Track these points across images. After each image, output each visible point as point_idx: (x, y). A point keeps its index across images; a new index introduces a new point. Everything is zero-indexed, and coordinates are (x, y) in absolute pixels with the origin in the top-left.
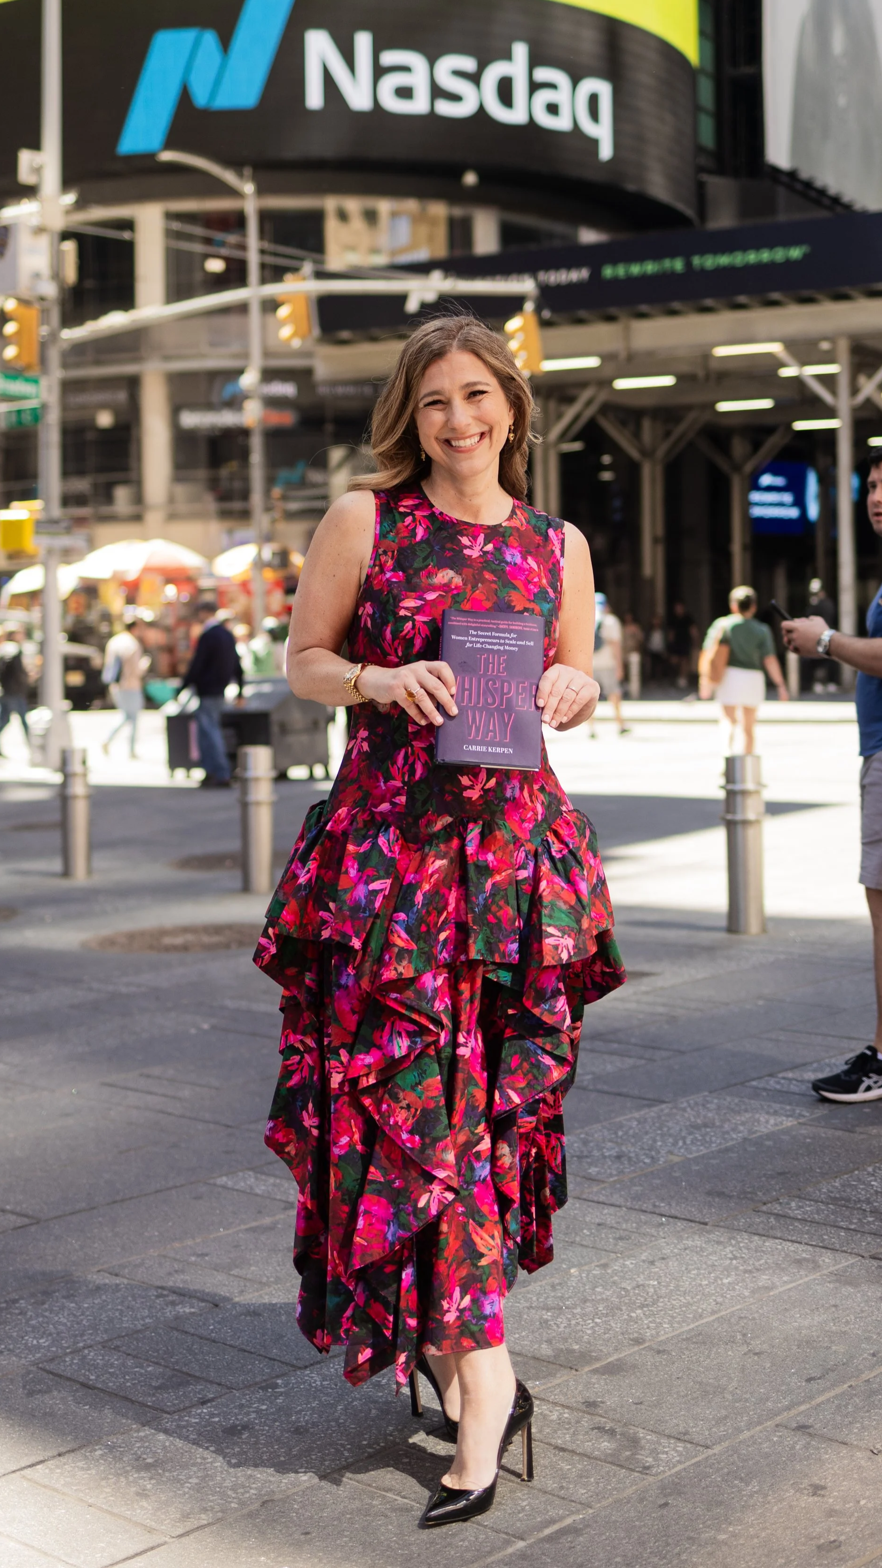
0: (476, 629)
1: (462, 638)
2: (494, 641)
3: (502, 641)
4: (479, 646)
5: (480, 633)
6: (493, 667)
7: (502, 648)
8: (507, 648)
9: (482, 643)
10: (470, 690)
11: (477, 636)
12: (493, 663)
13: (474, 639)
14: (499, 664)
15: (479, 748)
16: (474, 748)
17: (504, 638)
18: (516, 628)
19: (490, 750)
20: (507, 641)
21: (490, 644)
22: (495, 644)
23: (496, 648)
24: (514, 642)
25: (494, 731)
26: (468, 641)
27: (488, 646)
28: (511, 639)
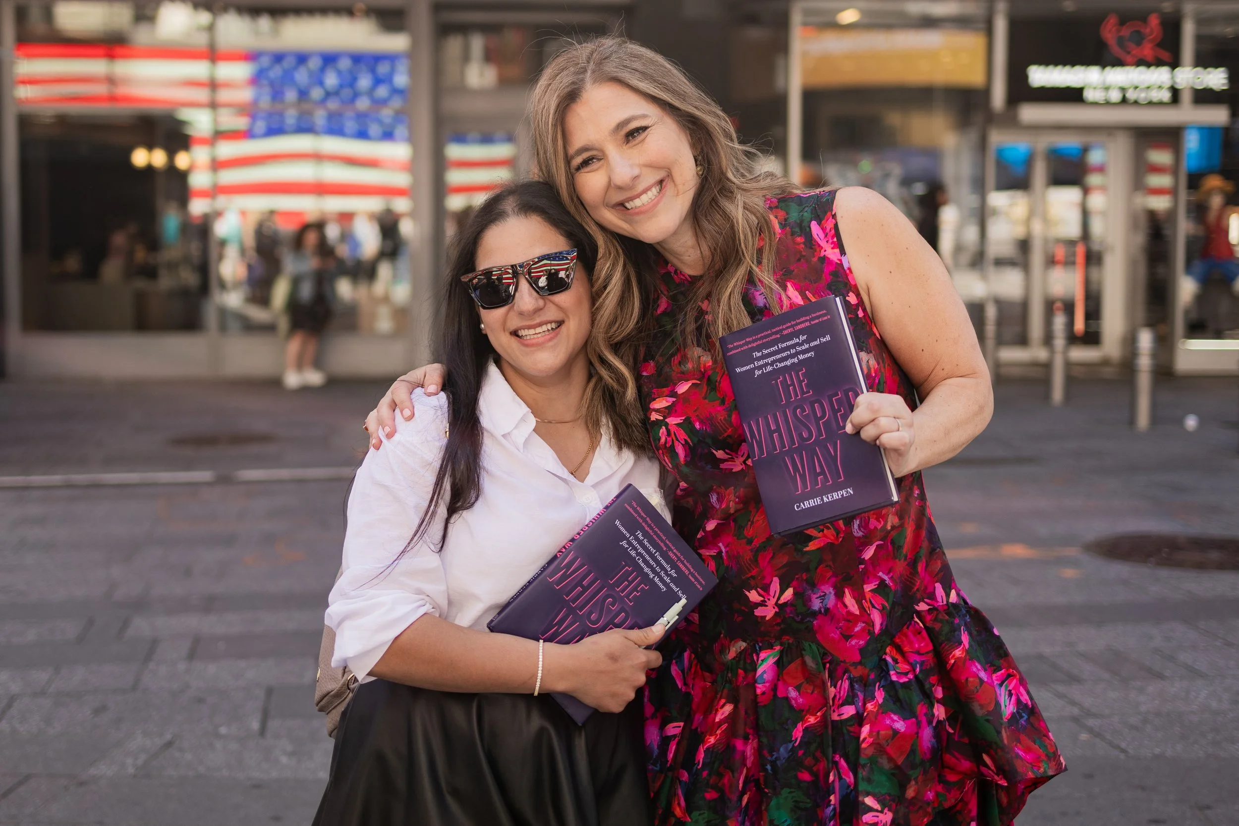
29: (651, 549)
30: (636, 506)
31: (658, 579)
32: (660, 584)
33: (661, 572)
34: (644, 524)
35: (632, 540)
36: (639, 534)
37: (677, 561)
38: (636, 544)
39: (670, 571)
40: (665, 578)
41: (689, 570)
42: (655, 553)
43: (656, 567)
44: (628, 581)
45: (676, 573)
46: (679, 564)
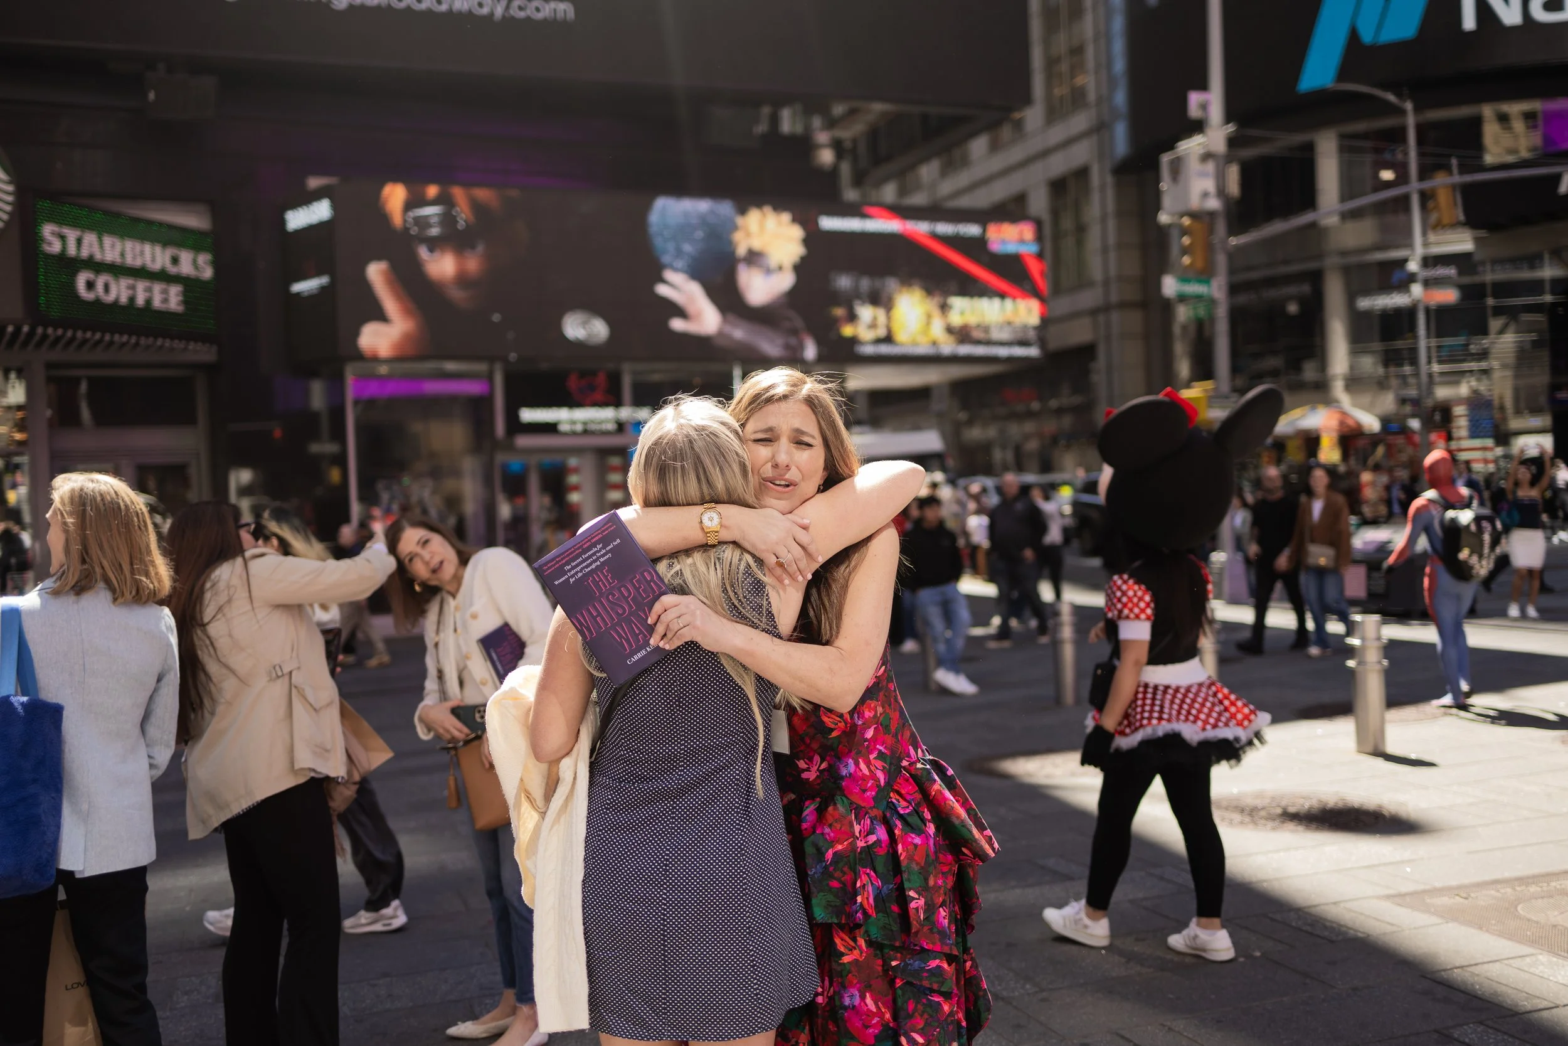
0: (568, 563)
2: (588, 562)
3: (594, 558)
4: (580, 575)
5: (573, 564)
6: (603, 583)
7: (598, 563)
8: (602, 560)
9: (581, 571)
10: (599, 614)
11: (573, 568)
12: (601, 580)
13: (573, 572)
14: (606, 577)
15: (639, 655)
16: (635, 657)
17: (594, 554)
18: (597, 538)
20: (598, 555)
21: (587, 567)
22: (590, 564)
23: (593, 566)
24: (604, 551)
25: (641, 632)
26: (569, 577)
27: (587, 570)
28: (600, 550)
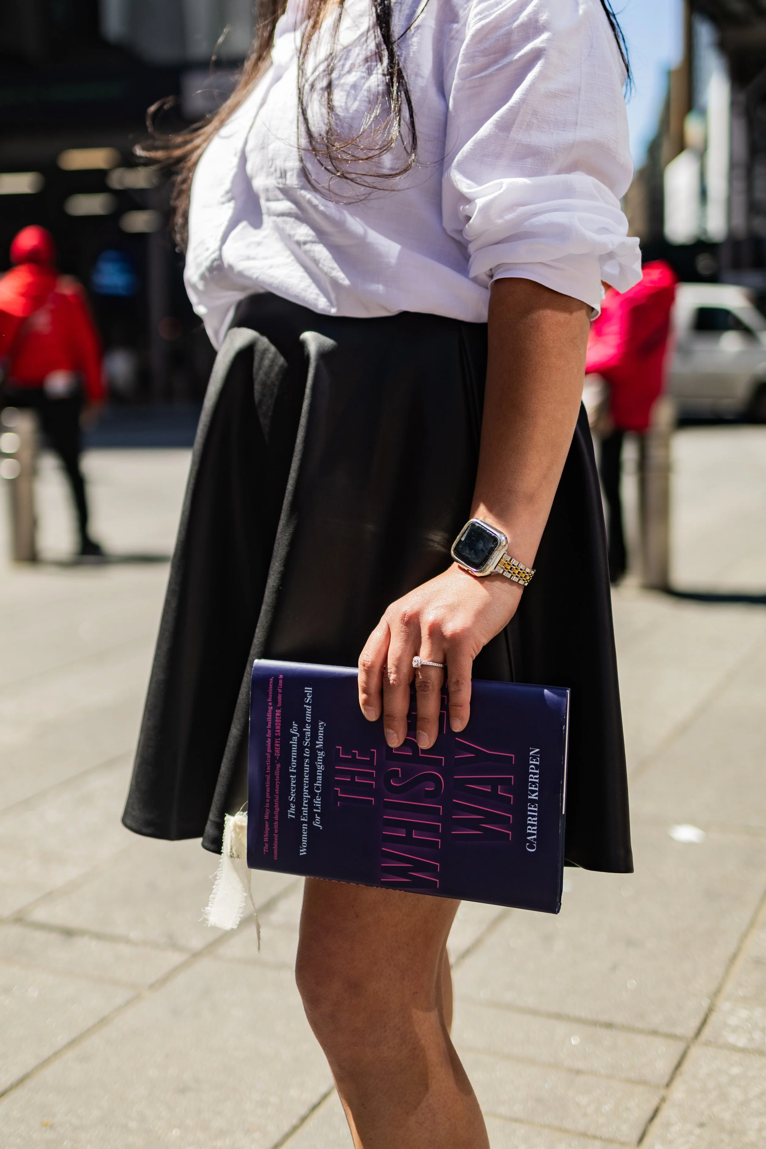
1: (305, 834)
19: (533, 797)
29: (294, 784)
30: (267, 845)
31: (317, 742)
32: (321, 735)
33: (307, 747)
34: (276, 818)
35: (305, 816)
36: (291, 814)
37: (278, 737)
38: (305, 807)
39: (296, 735)
40: (308, 734)
41: (273, 713)
42: (293, 774)
43: (307, 757)
44: (353, 779)
45: (292, 726)
46: (279, 731)
